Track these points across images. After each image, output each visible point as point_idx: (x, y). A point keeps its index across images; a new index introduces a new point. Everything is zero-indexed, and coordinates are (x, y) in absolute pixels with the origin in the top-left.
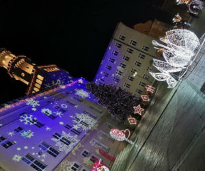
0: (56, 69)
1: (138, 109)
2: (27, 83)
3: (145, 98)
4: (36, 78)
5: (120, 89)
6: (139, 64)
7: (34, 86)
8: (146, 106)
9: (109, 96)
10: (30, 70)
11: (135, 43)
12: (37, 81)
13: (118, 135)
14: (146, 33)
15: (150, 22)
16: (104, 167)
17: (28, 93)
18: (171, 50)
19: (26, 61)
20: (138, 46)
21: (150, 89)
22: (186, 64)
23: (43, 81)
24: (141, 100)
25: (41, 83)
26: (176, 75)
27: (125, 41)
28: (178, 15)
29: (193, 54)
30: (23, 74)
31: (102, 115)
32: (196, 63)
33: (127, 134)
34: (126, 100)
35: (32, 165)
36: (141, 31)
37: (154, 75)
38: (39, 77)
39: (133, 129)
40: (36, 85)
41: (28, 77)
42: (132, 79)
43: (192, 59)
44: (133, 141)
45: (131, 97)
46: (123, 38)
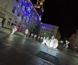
0: (43, 11)
1: (35, 36)
2: (37, 4)
3: (39, 37)
4: (39, 6)
5: (40, 30)
6: (48, 34)
7: (37, 6)
8: (37, 38)
9: (38, 28)
10: (41, 4)
11: (54, 32)
12: (38, 6)
13: (27, 32)
14: (57, 35)
15: (60, 35)
16: (17, 29)
17: (34, 5)
18: (52, 41)
22: (49, 46)
24: (38, 36)
25: (38, 8)
26: (45, 44)
28: (63, 42)
29: (51, 47)
30: (39, 2)
31: (32, 27)
33: (28, 34)
34: (37, 32)
35: (13, 9)
38: (40, 7)
41: (39, 3)
42: (44, 33)
44: (26, 36)
45: (38, 34)
46: (55, 29)
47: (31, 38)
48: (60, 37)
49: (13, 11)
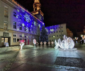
0: (43, 15)
1: (45, 43)
2: (34, 10)
3: (49, 43)
4: (37, 12)
5: (47, 35)
6: (57, 36)
7: (34, 13)
8: (47, 44)
9: (44, 34)
10: (38, 9)
11: (63, 31)
12: (36, 13)
13: (35, 42)
14: (67, 33)
15: (71, 32)
16: (24, 43)
17: (32, 12)
18: (65, 42)
19: (40, 6)
20: (62, 33)
21: (52, 43)
22: (64, 48)
23: (37, 14)
24: (48, 42)
25: (36, 14)
26: (59, 47)
27: (61, 28)
28: (77, 38)
29: (67, 48)
30: (36, 8)
31: (38, 35)
32: (66, 51)
33: (37, 44)
34: (45, 38)
35: (14, 25)
36: (67, 31)
37: (56, 41)
38: (38, 12)
39: (39, 45)
40: (35, 13)
42: (52, 37)
43: (66, 49)
44: (36, 46)
45: (47, 39)
46: (62, 27)
47: (41, 47)
48: (72, 34)
49: (14, 27)
